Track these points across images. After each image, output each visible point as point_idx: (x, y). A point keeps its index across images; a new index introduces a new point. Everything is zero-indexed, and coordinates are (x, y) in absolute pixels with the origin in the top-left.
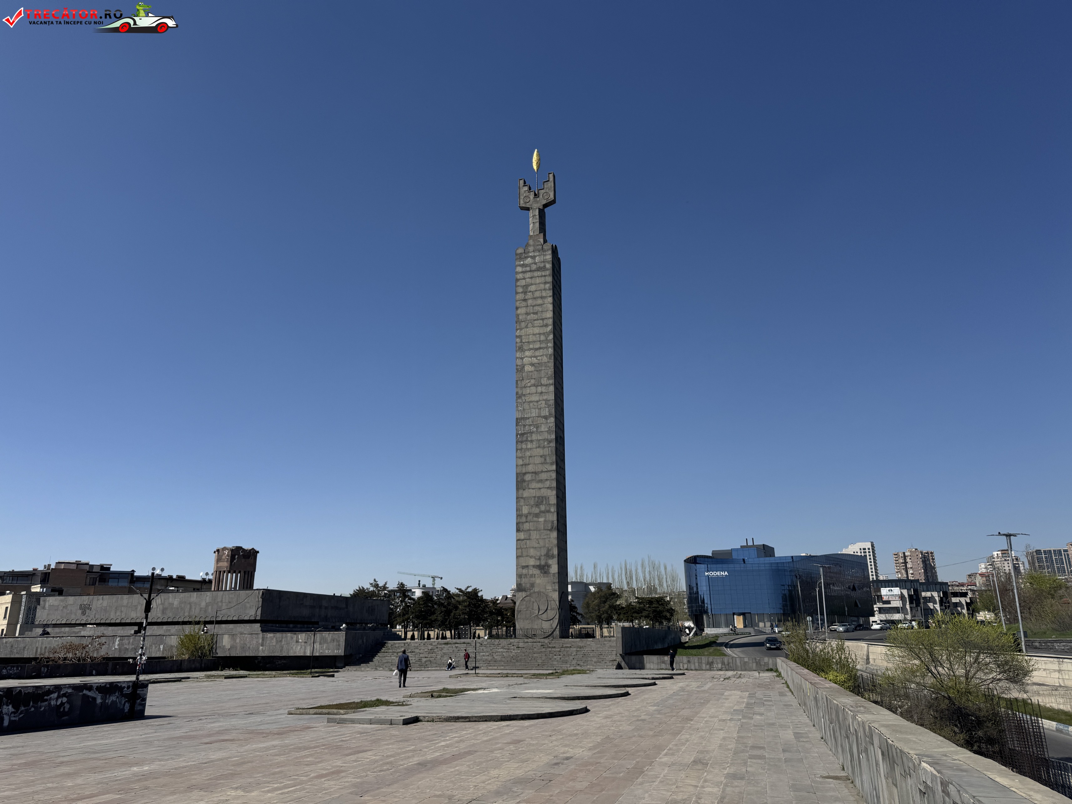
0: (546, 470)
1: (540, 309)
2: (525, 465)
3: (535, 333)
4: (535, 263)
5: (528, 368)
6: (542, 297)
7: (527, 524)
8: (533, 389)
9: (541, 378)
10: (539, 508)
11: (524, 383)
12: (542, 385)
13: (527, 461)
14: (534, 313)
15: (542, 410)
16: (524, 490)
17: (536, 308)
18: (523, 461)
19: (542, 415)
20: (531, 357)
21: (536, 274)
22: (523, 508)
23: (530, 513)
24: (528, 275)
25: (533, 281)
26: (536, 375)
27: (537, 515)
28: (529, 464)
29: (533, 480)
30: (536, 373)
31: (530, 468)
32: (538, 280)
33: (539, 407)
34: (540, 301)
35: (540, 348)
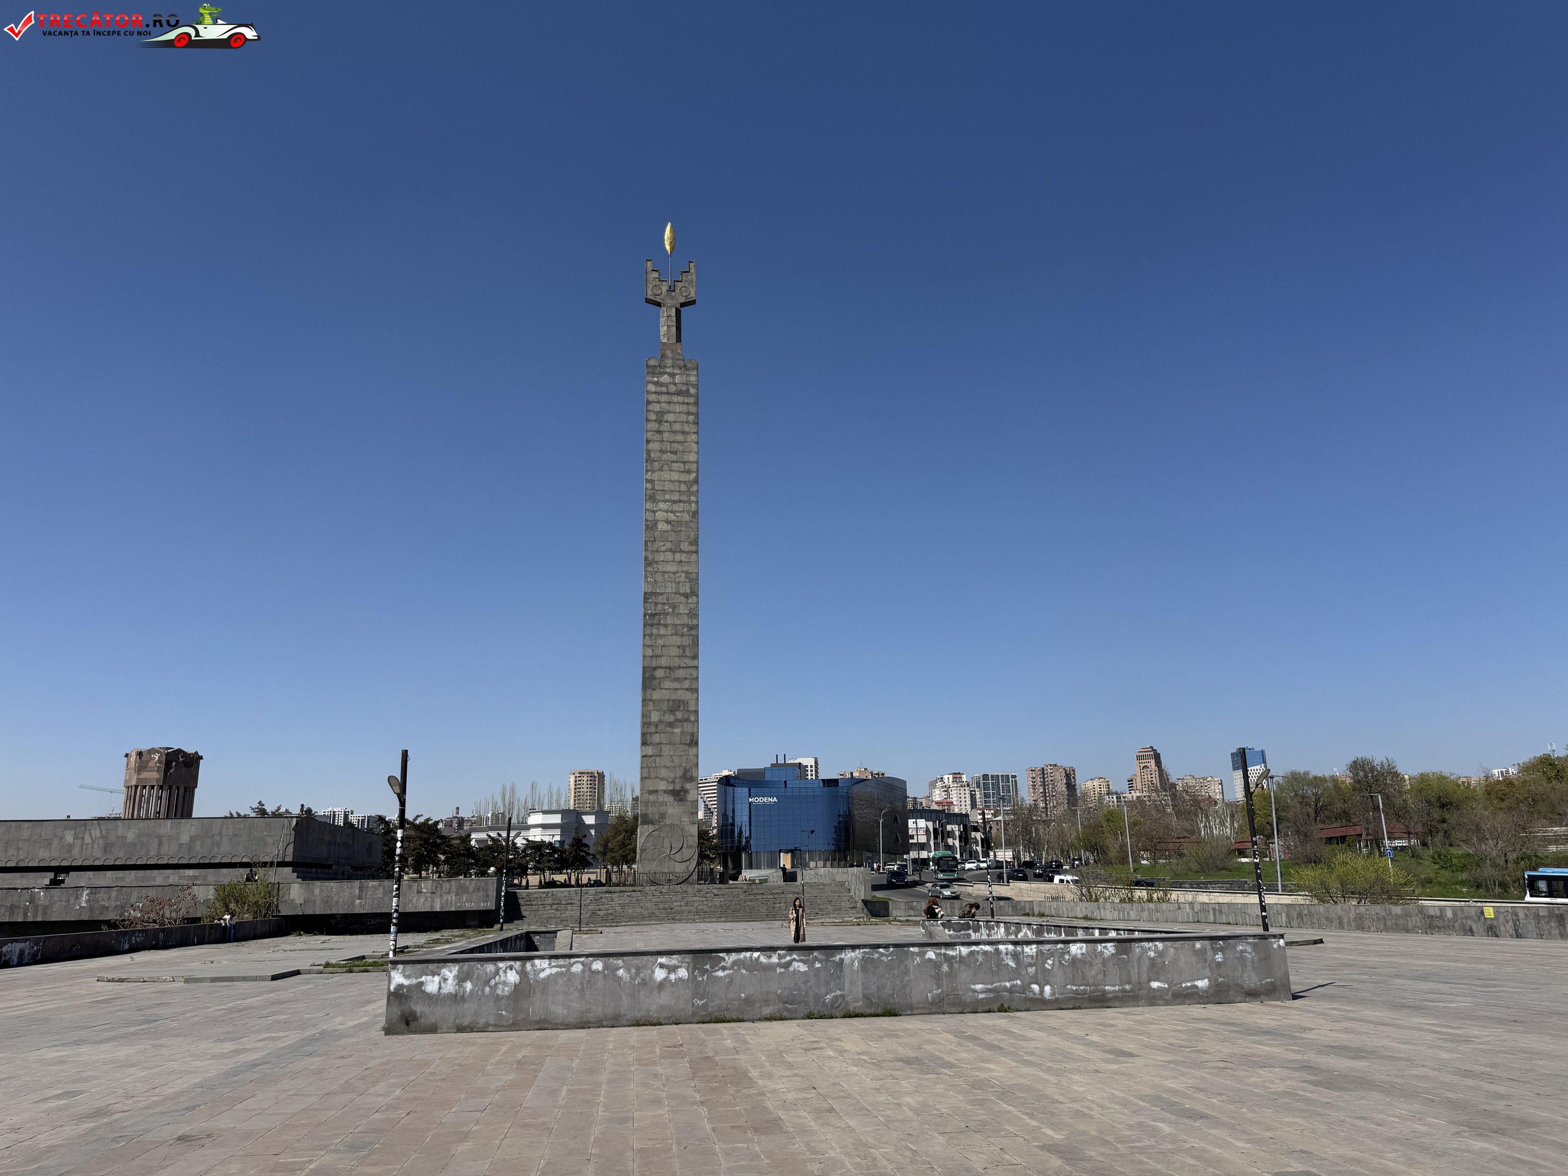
0: (685, 665)
1: (680, 448)
2: (656, 656)
3: (673, 479)
4: (675, 384)
5: (662, 526)
6: (683, 432)
7: (658, 735)
8: (669, 556)
9: (680, 541)
10: (674, 715)
11: (656, 546)
12: (681, 551)
13: (658, 652)
14: (672, 452)
15: (681, 585)
16: (654, 690)
17: (676, 446)
18: (653, 650)
19: (681, 592)
20: (667, 511)
21: (675, 399)
22: (652, 714)
23: (661, 722)
24: (664, 398)
25: (671, 407)
26: (673, 537)
27: (671, 725)
28: (661, 656)
29: (666, 677)
30: (673, 533)
31: (663, 662)
32: (678, 408)
33: (677, 580)
34: (680, 437)
35: (680, 501)
